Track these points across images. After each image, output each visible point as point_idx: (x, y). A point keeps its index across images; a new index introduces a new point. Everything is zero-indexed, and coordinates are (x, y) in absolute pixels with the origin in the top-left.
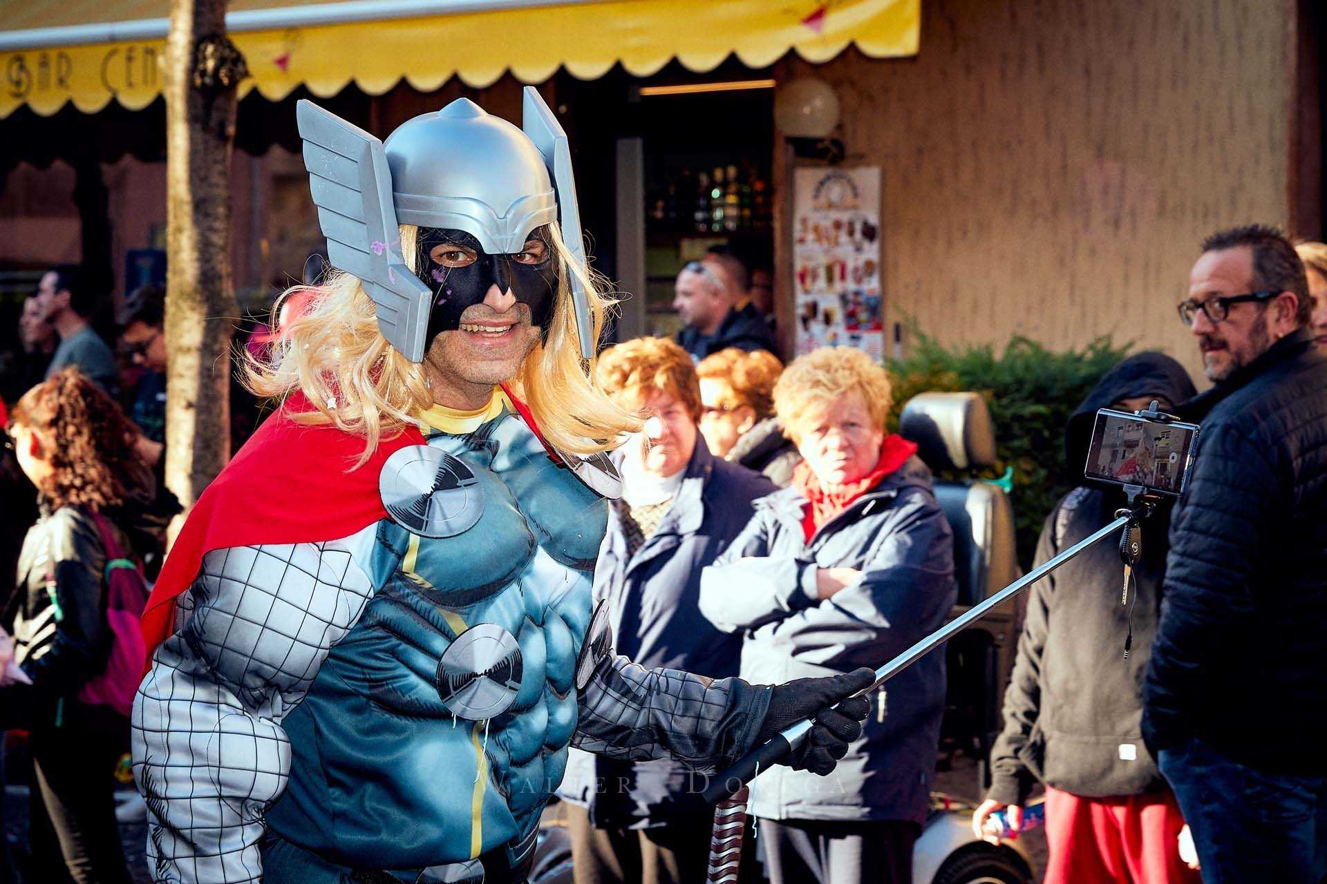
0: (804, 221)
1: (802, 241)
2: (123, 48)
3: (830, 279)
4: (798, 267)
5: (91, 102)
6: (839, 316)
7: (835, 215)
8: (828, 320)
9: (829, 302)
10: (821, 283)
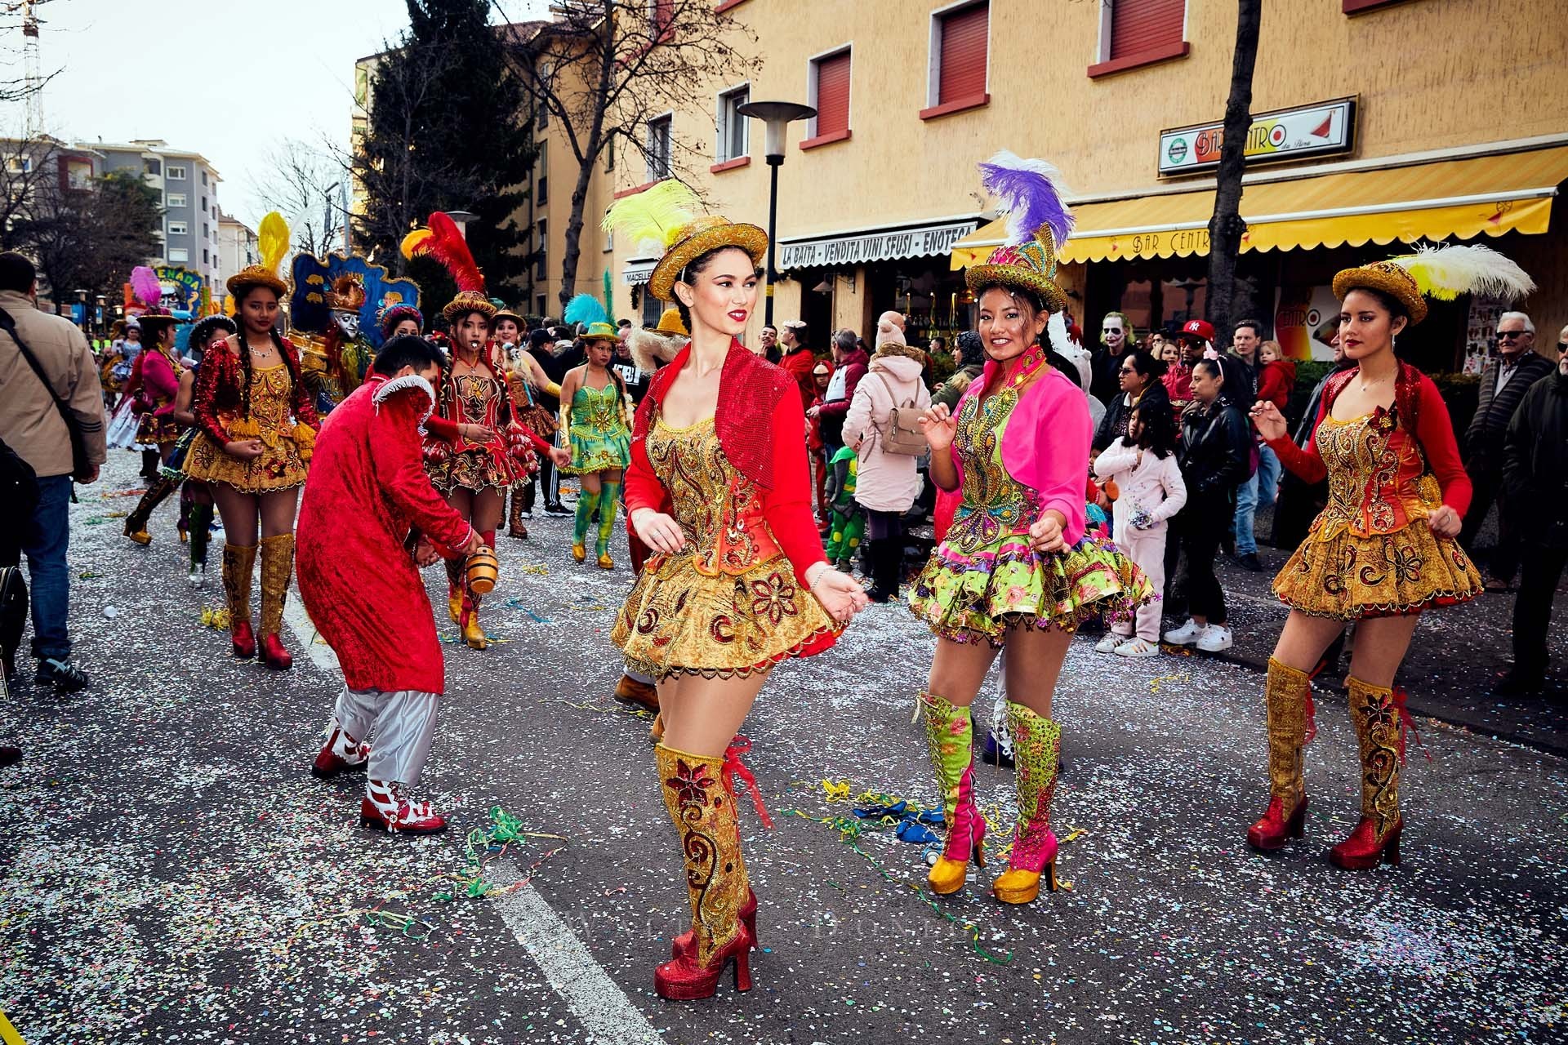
0: (1474, 309)
1: (1472, 317)
2: (1180, 233)
3: (1484, 335)
4: (1469, 328)
5: (1165, 255)
6: (1487, 351)
7: (1489, 307)
8: (1481, 352)
9: (1483, 344)
10: (1480, 336)
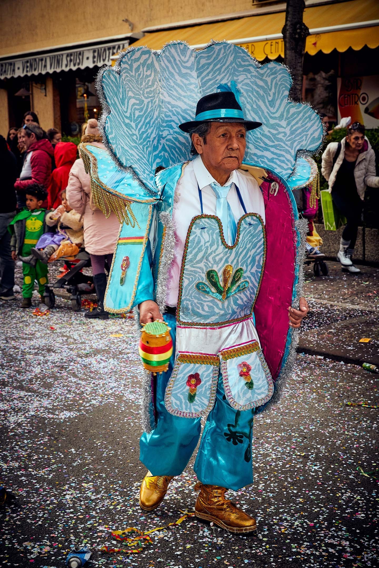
2: (269, 42)
5: (260, 58)
